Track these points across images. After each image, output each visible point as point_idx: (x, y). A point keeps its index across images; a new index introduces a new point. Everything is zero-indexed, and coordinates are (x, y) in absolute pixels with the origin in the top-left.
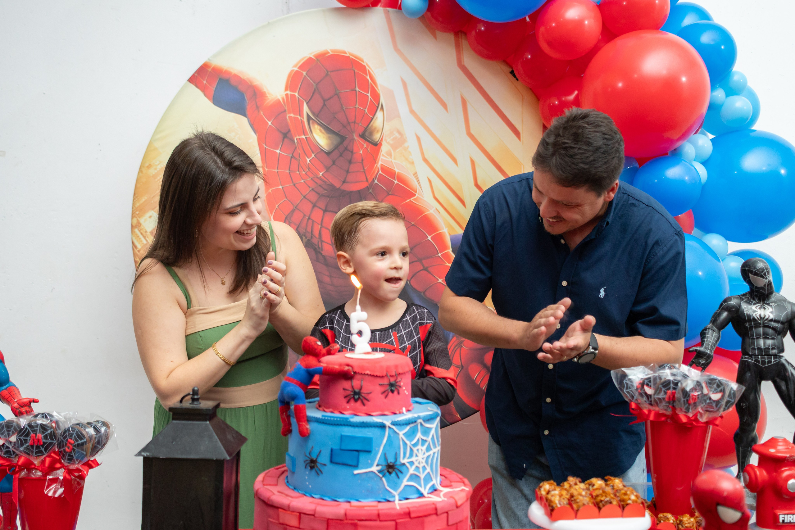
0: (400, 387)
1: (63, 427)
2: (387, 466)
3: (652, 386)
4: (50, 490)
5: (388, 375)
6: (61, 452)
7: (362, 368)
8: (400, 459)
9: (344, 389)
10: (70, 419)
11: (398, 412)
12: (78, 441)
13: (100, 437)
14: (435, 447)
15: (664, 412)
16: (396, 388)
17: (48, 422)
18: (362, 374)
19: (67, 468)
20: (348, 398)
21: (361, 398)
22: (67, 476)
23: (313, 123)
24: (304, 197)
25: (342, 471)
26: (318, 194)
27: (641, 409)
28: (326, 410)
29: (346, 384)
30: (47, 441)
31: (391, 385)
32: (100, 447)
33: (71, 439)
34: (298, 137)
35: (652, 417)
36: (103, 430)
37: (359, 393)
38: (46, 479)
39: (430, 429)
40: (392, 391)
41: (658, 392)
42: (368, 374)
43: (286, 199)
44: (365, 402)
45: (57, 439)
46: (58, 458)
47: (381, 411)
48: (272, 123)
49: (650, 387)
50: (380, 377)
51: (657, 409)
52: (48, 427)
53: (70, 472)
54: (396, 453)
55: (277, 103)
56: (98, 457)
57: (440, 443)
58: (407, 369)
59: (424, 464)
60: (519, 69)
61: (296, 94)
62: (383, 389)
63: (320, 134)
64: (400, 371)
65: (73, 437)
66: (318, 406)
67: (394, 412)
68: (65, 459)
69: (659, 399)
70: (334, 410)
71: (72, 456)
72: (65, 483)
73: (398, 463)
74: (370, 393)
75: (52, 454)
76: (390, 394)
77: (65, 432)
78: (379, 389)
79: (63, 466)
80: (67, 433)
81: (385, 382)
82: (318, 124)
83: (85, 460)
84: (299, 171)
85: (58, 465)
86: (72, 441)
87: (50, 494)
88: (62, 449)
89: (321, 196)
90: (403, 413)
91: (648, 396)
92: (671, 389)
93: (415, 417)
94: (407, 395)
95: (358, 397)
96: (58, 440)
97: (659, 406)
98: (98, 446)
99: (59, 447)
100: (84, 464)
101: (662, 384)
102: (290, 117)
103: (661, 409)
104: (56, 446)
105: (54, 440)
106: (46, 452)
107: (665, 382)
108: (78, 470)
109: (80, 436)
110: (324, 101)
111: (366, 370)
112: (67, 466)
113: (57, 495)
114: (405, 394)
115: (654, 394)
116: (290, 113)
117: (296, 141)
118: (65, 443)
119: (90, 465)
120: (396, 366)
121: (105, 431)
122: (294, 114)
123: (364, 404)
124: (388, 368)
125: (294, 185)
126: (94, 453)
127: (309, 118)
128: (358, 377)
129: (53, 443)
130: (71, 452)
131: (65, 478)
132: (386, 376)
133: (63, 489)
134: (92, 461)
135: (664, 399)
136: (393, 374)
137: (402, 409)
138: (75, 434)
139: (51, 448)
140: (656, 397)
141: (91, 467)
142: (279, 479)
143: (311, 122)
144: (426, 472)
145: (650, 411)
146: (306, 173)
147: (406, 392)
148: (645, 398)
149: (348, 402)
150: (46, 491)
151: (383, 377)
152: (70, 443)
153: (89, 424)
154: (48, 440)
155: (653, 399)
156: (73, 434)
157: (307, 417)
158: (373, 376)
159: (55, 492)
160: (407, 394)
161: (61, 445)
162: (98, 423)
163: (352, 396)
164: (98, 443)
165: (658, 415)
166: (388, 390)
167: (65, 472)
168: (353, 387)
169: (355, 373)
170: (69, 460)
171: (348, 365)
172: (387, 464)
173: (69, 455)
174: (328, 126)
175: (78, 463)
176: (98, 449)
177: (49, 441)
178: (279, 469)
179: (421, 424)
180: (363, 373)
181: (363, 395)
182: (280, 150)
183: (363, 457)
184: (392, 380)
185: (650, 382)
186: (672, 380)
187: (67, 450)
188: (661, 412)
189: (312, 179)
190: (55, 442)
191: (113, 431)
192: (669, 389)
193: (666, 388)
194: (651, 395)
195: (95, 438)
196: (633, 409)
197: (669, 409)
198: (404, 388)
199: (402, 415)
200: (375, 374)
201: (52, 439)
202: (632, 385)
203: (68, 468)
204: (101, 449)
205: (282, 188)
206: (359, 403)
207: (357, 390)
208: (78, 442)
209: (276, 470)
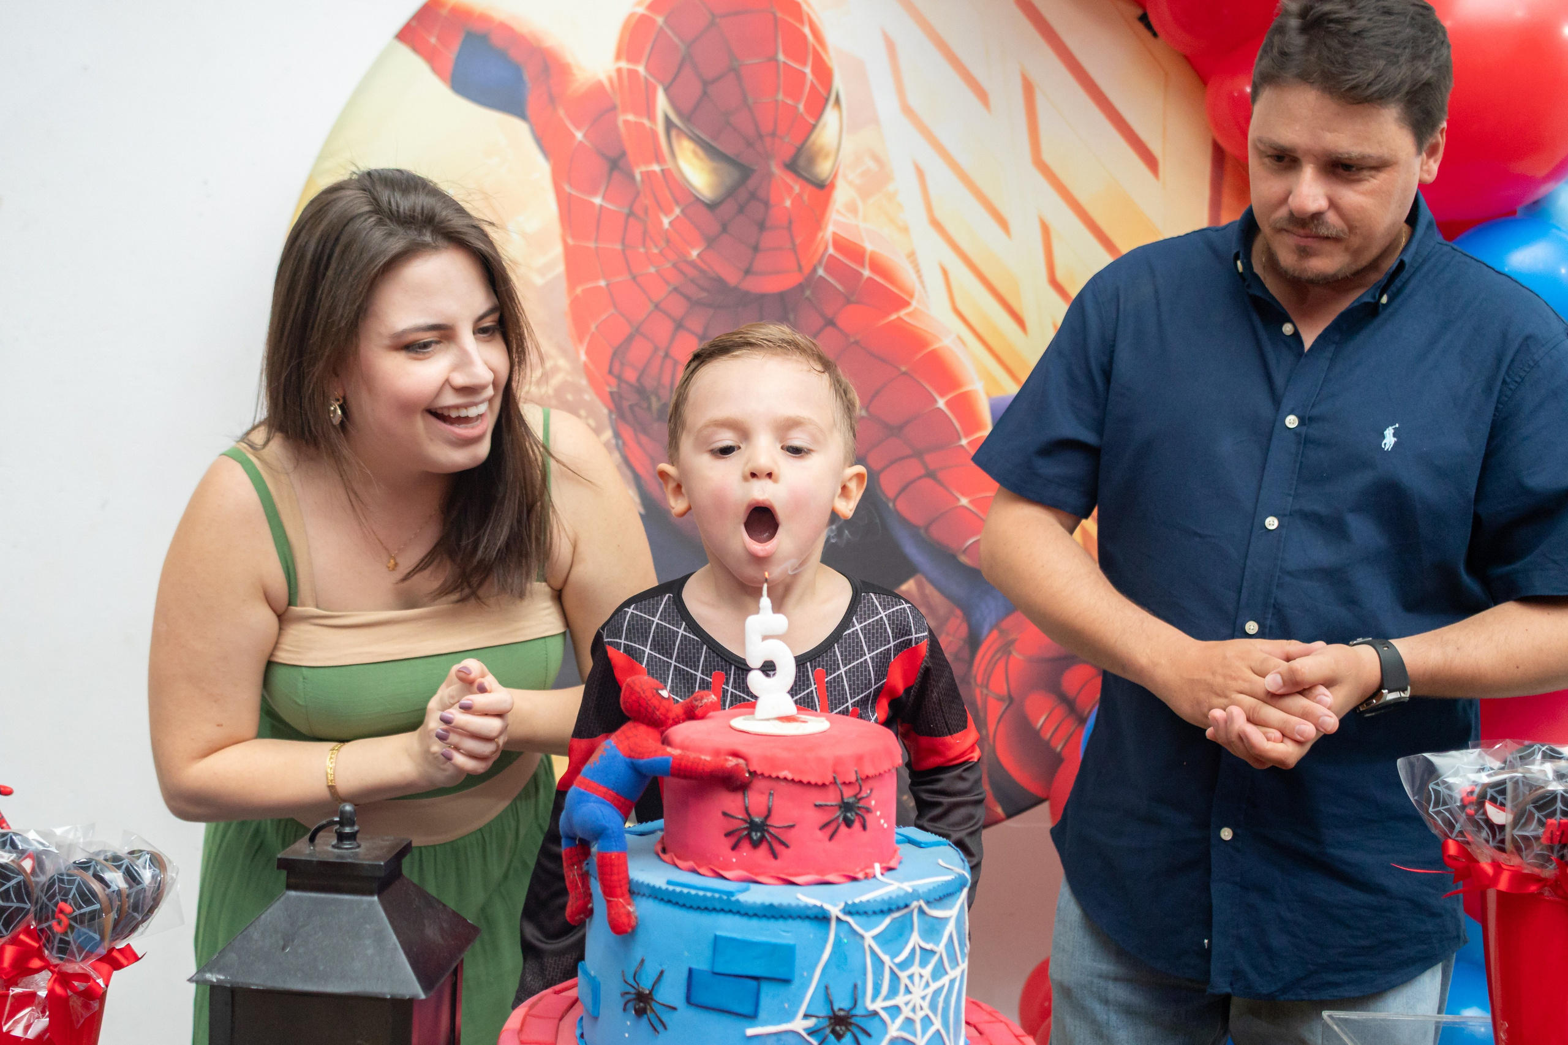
0: (868, 810)
1: (51, 869)
2: (830, 1018)
3: (1509, 804)
4: (17, 1022)
5: (838, 782)
6: (42, 930)
7: (771, 761)
8: (864, 1002)
9: (725, 814)
10: (71, 847)
11: (860, 875)
12: (83, 908)
13: (138, 893)
14: (955, 963)
15: (1536, 871)
16: (857, 814)
17: (12, 858)
18: (770, 777)
19: (56, 970)
20: (733, 840)
21: (767, 835)
22: (58, 990)
23: (678, 136)
24: (657, 306)
25: (716, 1027)
26: (688, 298)
27: (1473, 861)
28: (678, 862)
29: (731, 803)
30: (9, 904)
31: (846, 807)
32: (140, 919)
33: (65, 901)
34: (644, 169)
35: (1503, 884)
36: (147, 875)
37: (762, 827)
38: (8, 995)
39: (944, 921)
40: (848, 823)
41: (1523, 821)
42: (785, 779)
43: (613, 311)
44: (778, 848)
45: (34, 901)
46: (36, 945)
47: (818, 872)
48: (585, 136)
49: (1502, 806)
50: (816, 785)
51: (1515, 861)
52: (12, 871)
53: (63, 979)
54: (855, 986)
55: (598, 90)
56: (136, 942)
57: (967, 950)
58: (886, 766)
59: (927, 1011)
60: (1160, 13)
61: (641, 69)
62: (823, 818)
63: (695, 161)
64: (870, 771)
65: (70, 896)
66: (659, 848)
67: (852, 874)
68: (52, 948)
69: (1525, 838)
70: (699, 867)
71: (68, 943)
72: (54, 1005)
73: (859, 1011)
74: (792, 826)
75: (22, 937)
76: (843, 829)
77: (51, 885)
78: (818, 817)
79: (47, 966)
80: (57, 886)
81: (831, 798)
82: (690, 138)
83: (102, 951)
84: (644, 245)
85: (36, 963)
86: (67, 908)
87: (18, 1032)
88: (44, 925)
89: (694, 303)
90: (874, 876)
91: (1496, 829)
92: (1558, 815)
93: (907, 893)
94: (885, 829)
95: (759, 834)
96: (37, 903)
97: (1524, 854)
98: (136, 914)
99: (39, 922)
100: (102, 959)
101: (1535, 802)
102: (626, 122)
103: (1528, 864)
104: (31, 915)
105: (25, 903)
106: (7, 931)
107: (1543, 797)
108: (85, 977)
109: (87, 896)
110: (705, 84)
111: (783, 769)
112: (56, 966)
113: (31, 1034)
114: (882, 826)
115: (1515, 823)
116: (625, 111)
117: (638, 177)
118: (53, 911)
119: (115, 961)
120: (859, 759)
121: (154, 877)
122: (636, 113)
123: (775, 856)
124: (838, 762)
125: (634, 278)
126: (127, 932)
127: (669, 124)
128: (759, 784)
129: (23, 909)
130: (65, 934)
131: (51, 992)
132: (835, 783)
133: (48, 1019)
134: (120, 951)
135: (1537, 838)
136: (853, 778)
137: (873, 867)
138: (74, 890)
139: (19, 922)
140: (1517, 833)
141: (118, 966)
142: (561, 1023)
143: (674, 133)
144: (932, 1031)
145: (1497, 866)
146: (661, 253)
147: (882, 821)
148: (1485, 833)
149: (734, 848)
150: (5, 1024)
151: (824, 785)
152: (61, 911)
153: (116, 860)
154: (13, 901)
155: (1508, 838)
156: (71, 889)
157: (629, 881)
158: (800, 782)
159: (27, 1028)
160: (886, 826)
161: (42, 915)
162: (138, 858)
163: (745, 833)
164: (136, 908)
165: (1518, 877)
166: (838, 817)
167: (53, 979)
168: (747, 810)
169: (753, 774)
170: (62, 951)
171: (736, 755)
172: (831, 1014)
173: (61, 941)
174: (714, 144)
175: (83, 960)
176: (134, 923)
177: (15, 905)
178: (564, 994)
179: (921, 911)
180: (774, 775)
181: (771, 830)
182: (604, 198)
183: (768, 993)
184: (849, 795)
185: (1503, 792)
186: (1562, 792)
187: (57, 929)
188: (1526, 871)
189: (675, 266)
190: (28, 906)
191: (172, 878)
192: (1552, 814)
193: (1544, 813)
194: (1502, 828)
195: (128, 896)
196: (1450, 856)
197: (1551, 865)
198: (878, 813)
199: (872, 881)
200: (805, 780)
201: (20, 899)
202: (1451, 796)
203: (60, 969)
204: (143, 921)
205: (608, 285)
206: (763, 850)
207: (757, 820)
208: (83, 911)
209: (556, 995)
